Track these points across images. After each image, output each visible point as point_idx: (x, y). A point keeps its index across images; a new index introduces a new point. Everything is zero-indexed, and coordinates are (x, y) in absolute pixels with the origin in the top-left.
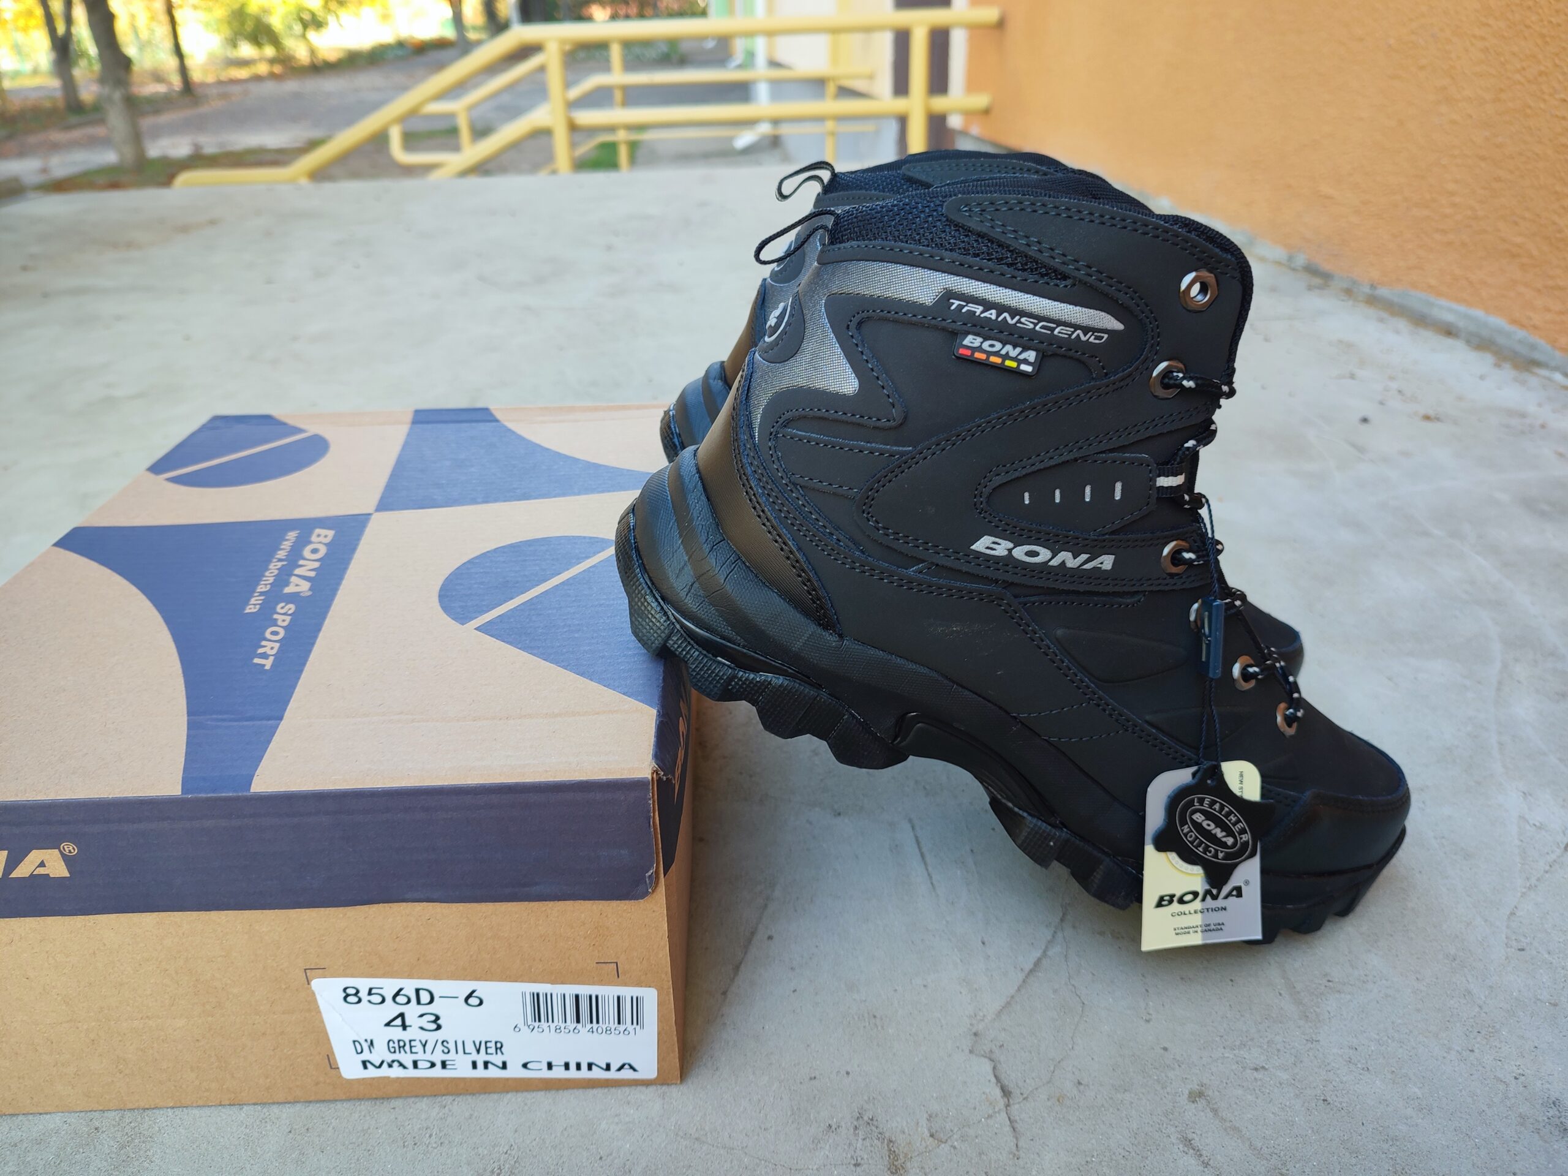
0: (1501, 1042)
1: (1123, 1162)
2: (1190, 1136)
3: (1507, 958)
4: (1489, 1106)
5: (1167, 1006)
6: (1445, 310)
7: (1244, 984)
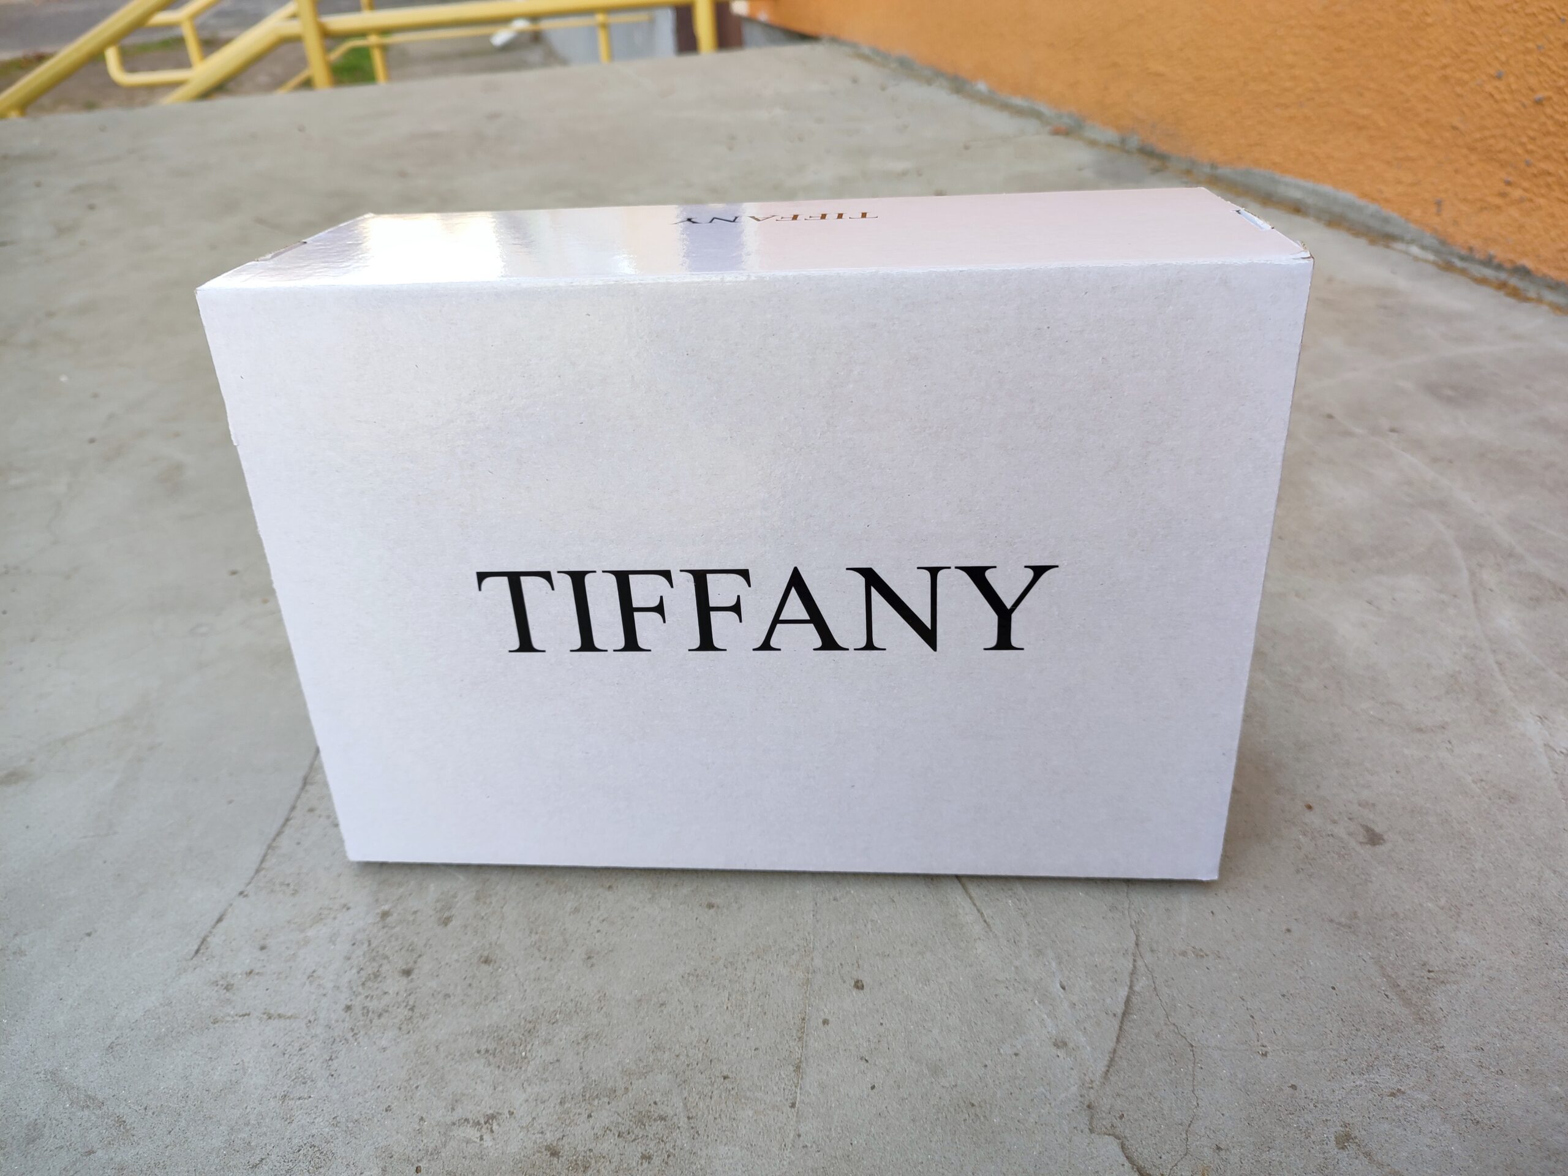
5: (1279, 1033)
6: (1293, 187)
7: (1348, 991)
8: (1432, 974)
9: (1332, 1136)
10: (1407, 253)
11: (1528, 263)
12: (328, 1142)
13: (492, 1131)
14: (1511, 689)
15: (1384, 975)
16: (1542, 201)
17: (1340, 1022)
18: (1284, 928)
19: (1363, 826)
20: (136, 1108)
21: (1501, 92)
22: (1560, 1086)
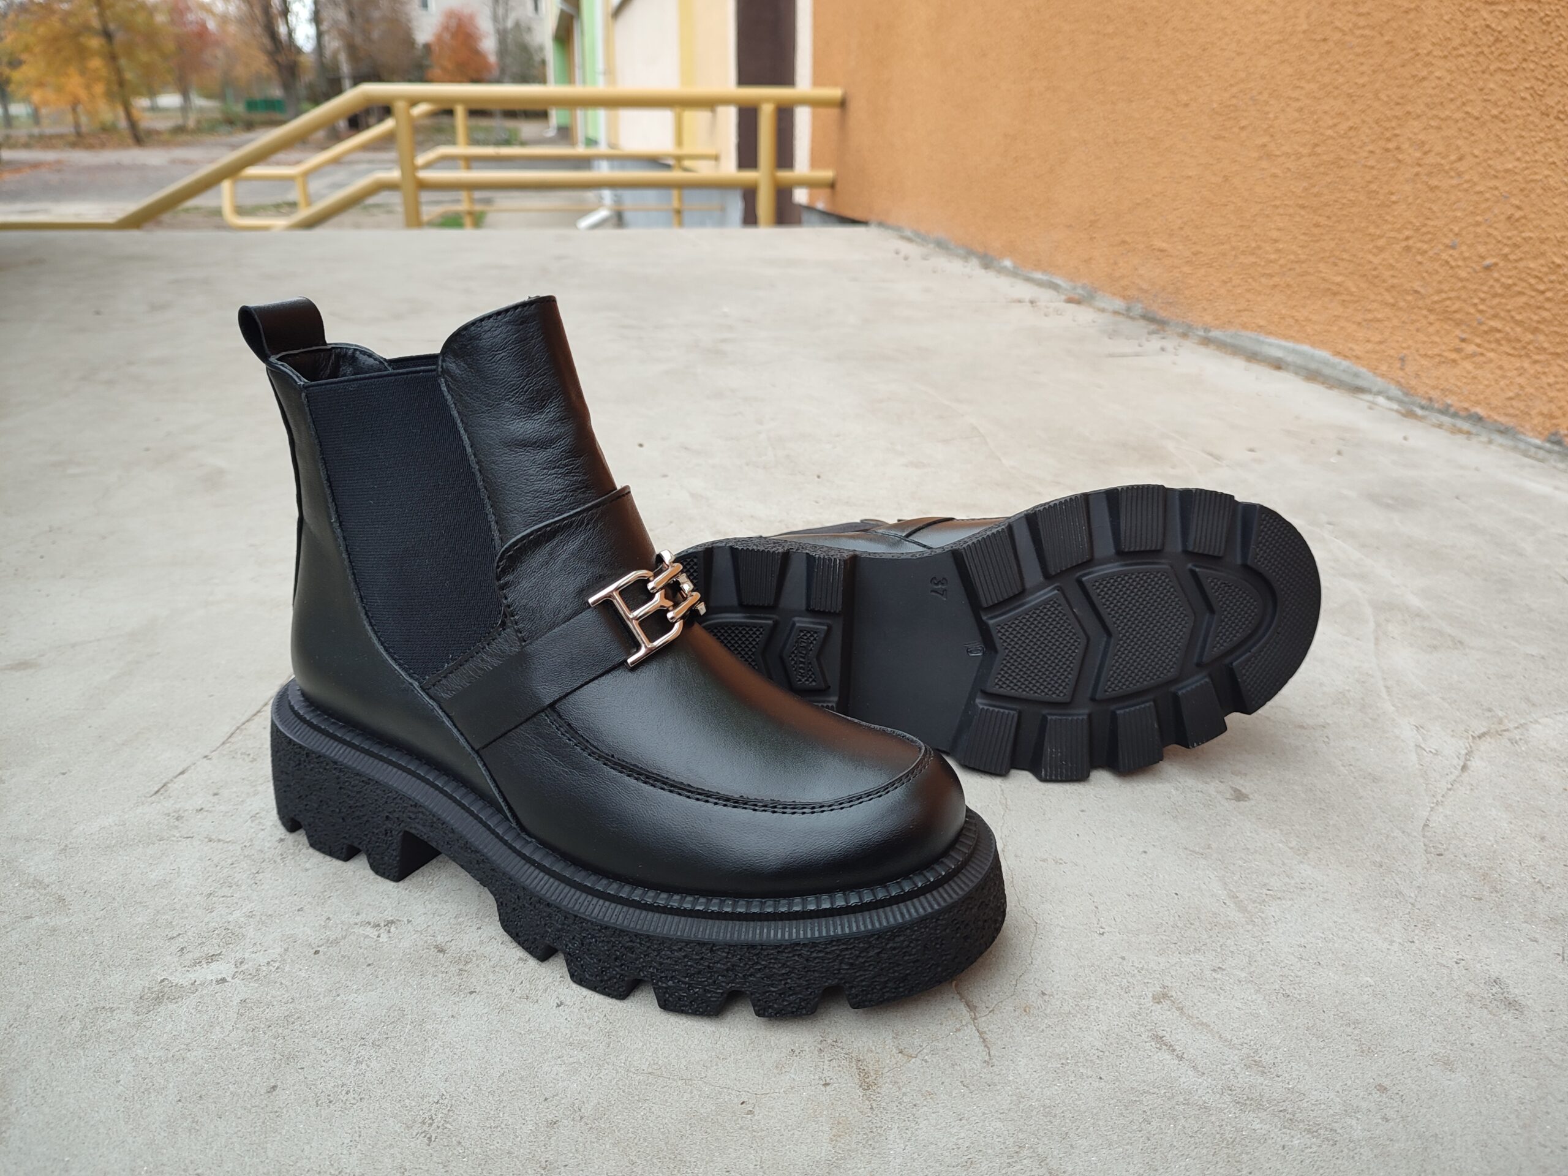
0: (1437, 933)
1: (1098, 1062)
2: (1161, 1034)
3: (1428, 863)
4: (1437, 988)
5: (1118, 920)
6: (1275, 347)
7: (1189, 897)
8: (1271, 892)
9: (1151, 995)
10: (1373, 403)
11: (1480, 411)
12: (240, 927)
13: (389, 932)
14: (1393, 706)
15: (1225, 889)
16: (1491, 355)
17: (1177, 918)
18: (1142, 850)
19: (1232, 788)
20: (77, 891)
21: (1456, 260)
22: (1371, 977)
